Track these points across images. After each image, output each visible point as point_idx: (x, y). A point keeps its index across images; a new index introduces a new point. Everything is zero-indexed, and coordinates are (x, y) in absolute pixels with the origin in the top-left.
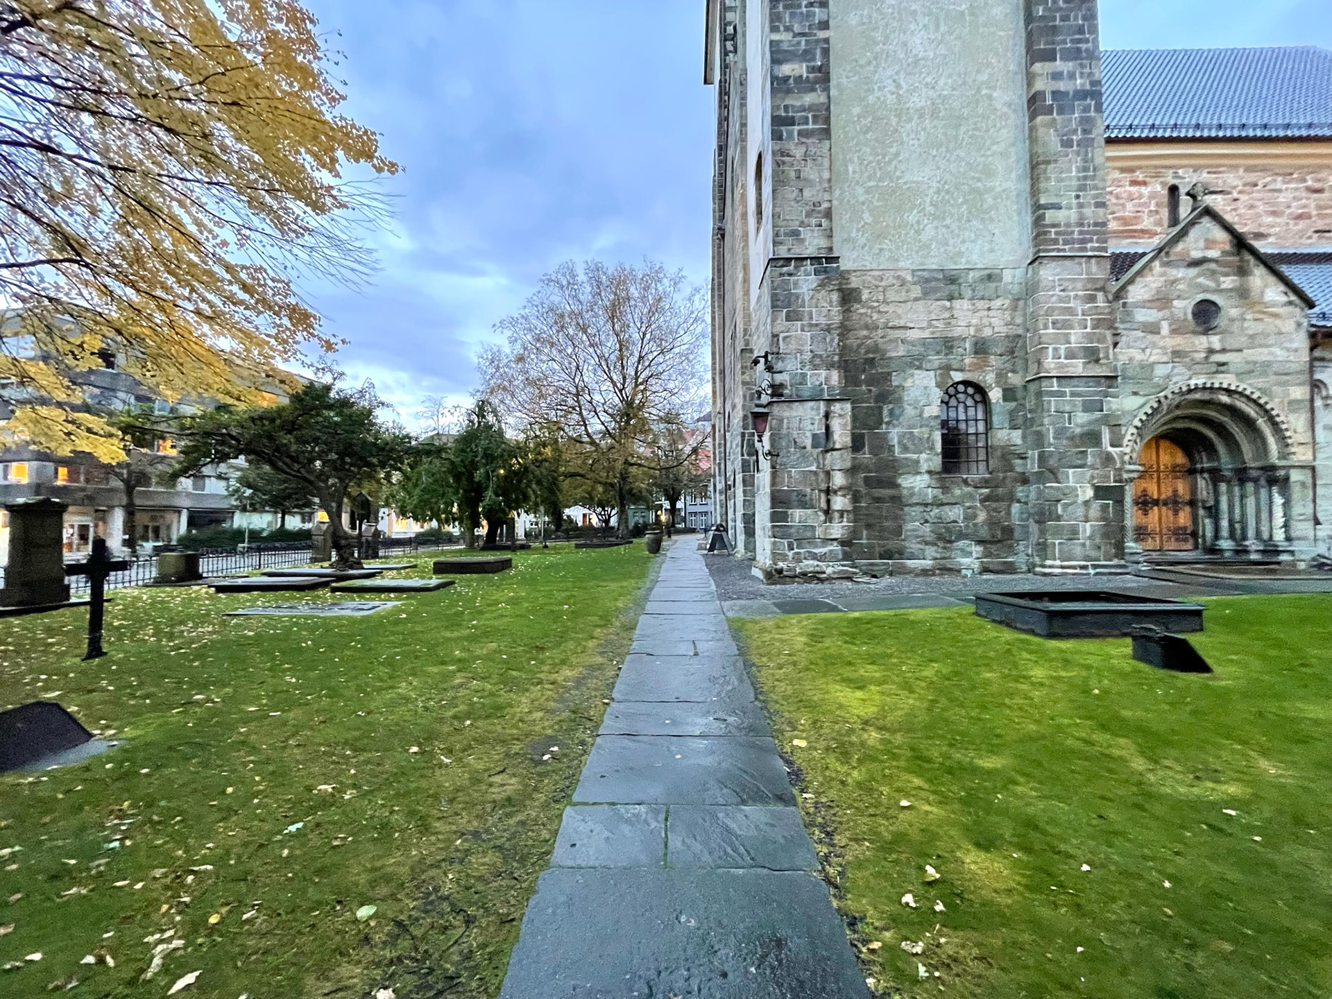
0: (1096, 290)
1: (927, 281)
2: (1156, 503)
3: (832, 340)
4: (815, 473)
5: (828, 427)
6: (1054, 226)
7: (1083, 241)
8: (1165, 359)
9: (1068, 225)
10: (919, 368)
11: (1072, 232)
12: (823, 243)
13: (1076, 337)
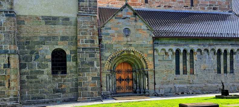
0: (93, 25)
1: (46, 19)
2: (123, 80)
3: (12, 36)
4: (5, 76)
5: (9, 62)
6: (82, 6)
7: (90, 11)
8: (116, 43)
9: (86, 6)
10: (44, 44)
11: (87, 9)
12: (9, 6)
13: (88, 37)
